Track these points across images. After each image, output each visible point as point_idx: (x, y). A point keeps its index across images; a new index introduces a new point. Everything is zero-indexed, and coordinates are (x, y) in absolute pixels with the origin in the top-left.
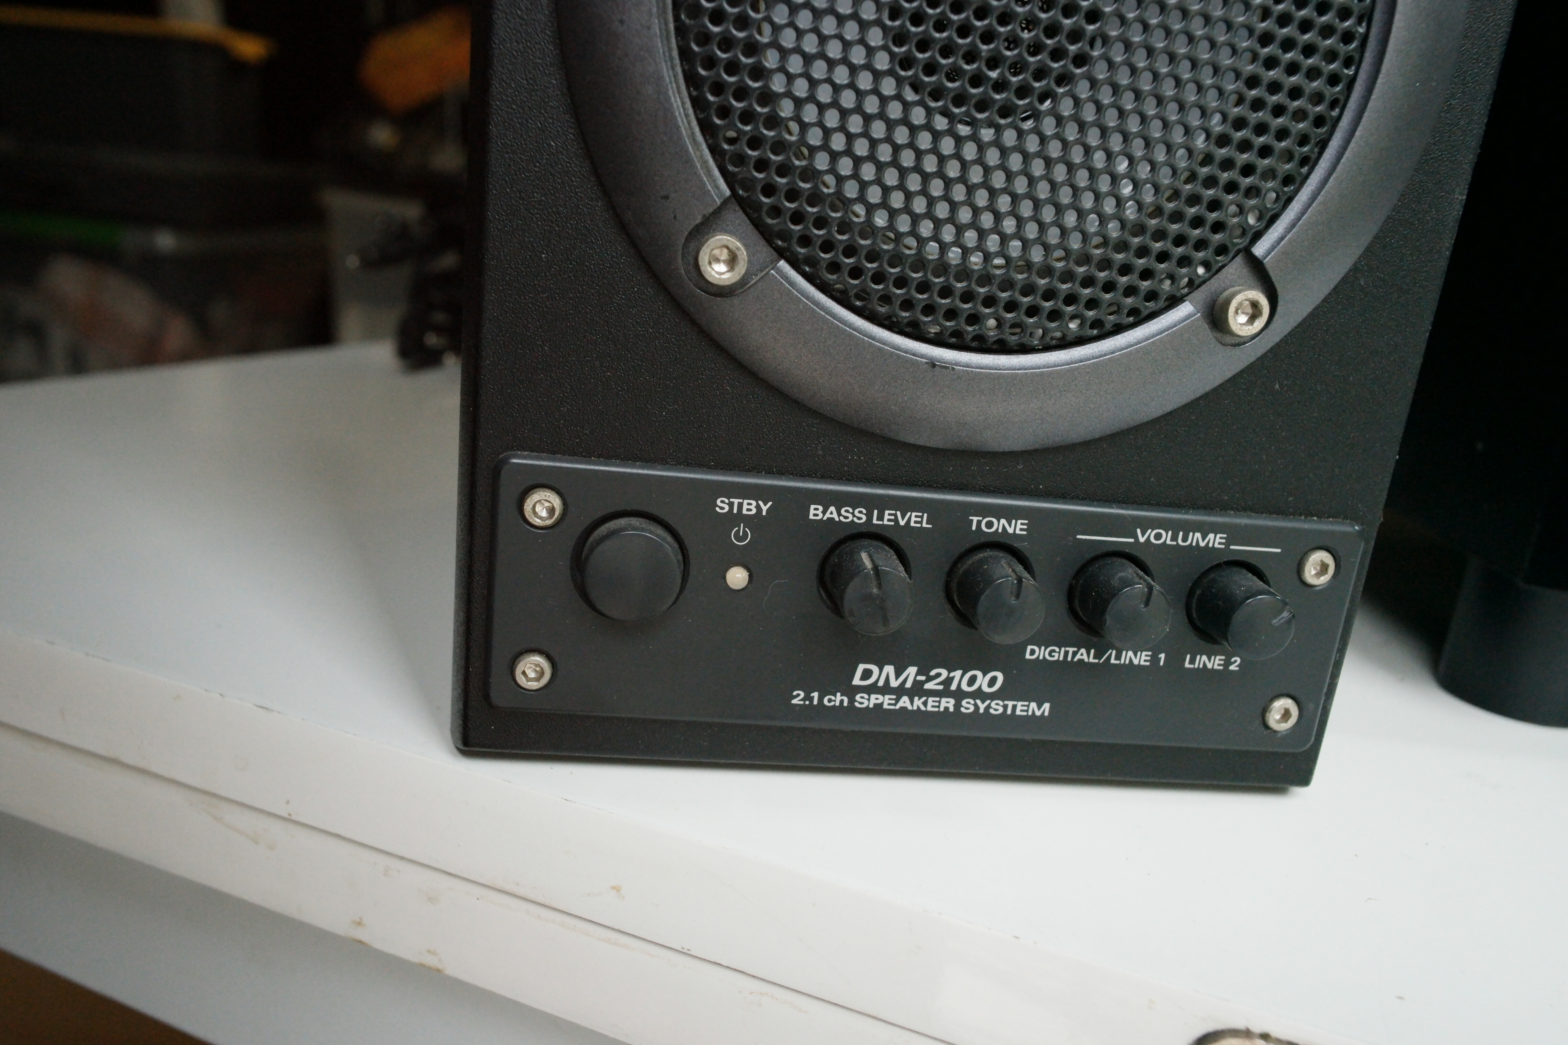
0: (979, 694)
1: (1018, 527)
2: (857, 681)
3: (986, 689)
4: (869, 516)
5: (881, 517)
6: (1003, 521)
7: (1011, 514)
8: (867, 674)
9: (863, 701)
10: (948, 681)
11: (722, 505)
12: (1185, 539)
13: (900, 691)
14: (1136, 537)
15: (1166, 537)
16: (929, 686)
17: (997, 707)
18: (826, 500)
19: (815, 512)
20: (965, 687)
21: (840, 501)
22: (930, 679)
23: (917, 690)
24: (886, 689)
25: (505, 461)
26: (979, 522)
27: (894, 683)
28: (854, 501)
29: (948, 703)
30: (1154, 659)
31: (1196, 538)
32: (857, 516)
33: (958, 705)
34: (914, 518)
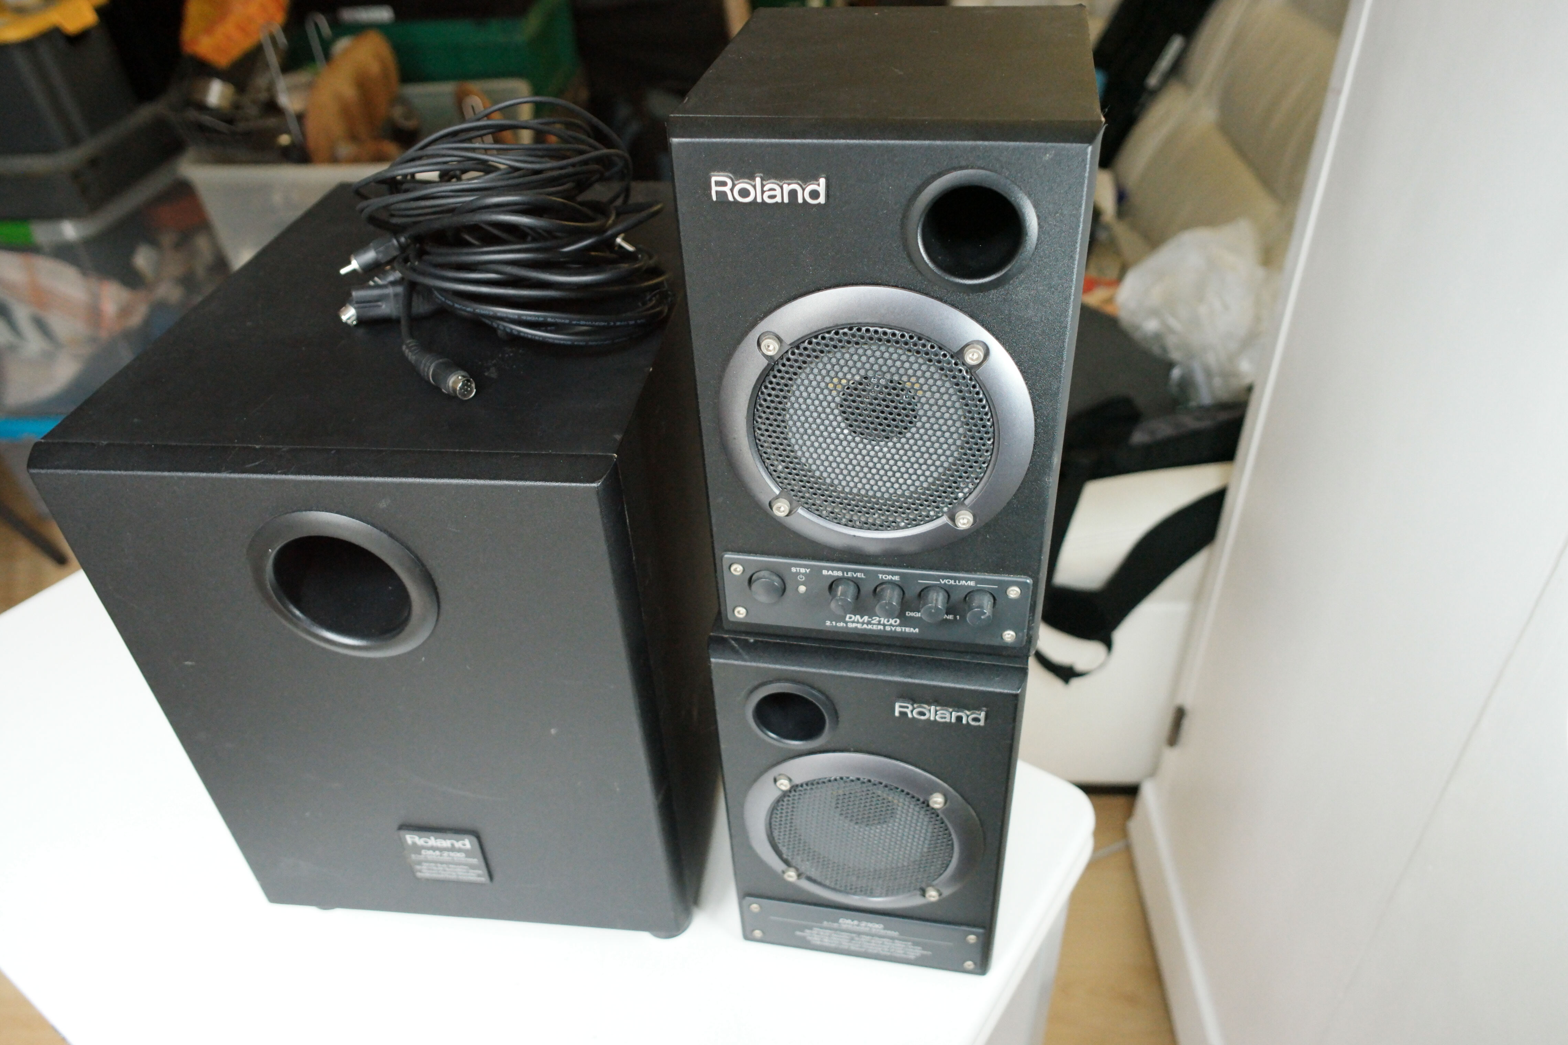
0: (891, 625)
1: (896, 578)
2: (847, 619)
3: (894, 623)
4: (843, 573)
5: (847, 574)
6: (890, 576)
7: (893, 574)
8: (850, 618)
9: (850, 625)
10: (880, 621)
11: (794, 570)
12: (959, 583)
13: (863, 623)
14: (940, 581)
15: (952, 582)
16: (873, 622)
17: (899, 629)
18: (828, 569)
19: (825, 572)
20: (886, 623)
21: (833, 569)
22: (873, 620)
23: (869, 623)
24: (858, 622)
25: (722, 557)
26: (882, 577)
27: (861, 620)
28: (838, 569)
29: (881, 627)
30: (955, 618)
31: (963, 583)
32: (840, 574)
33: (884, 628)
34: (859, 575)
